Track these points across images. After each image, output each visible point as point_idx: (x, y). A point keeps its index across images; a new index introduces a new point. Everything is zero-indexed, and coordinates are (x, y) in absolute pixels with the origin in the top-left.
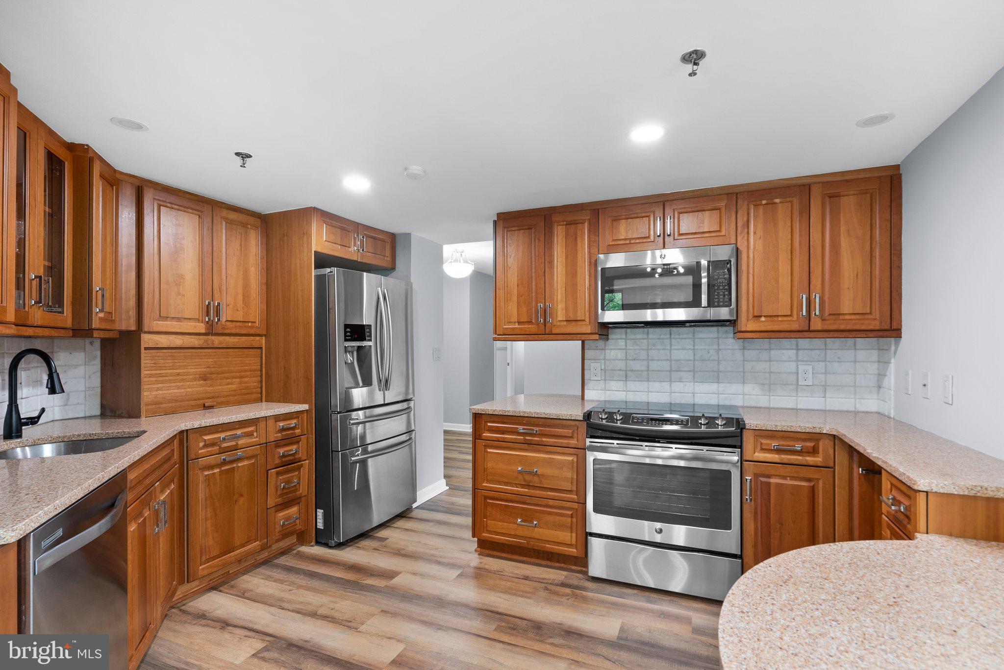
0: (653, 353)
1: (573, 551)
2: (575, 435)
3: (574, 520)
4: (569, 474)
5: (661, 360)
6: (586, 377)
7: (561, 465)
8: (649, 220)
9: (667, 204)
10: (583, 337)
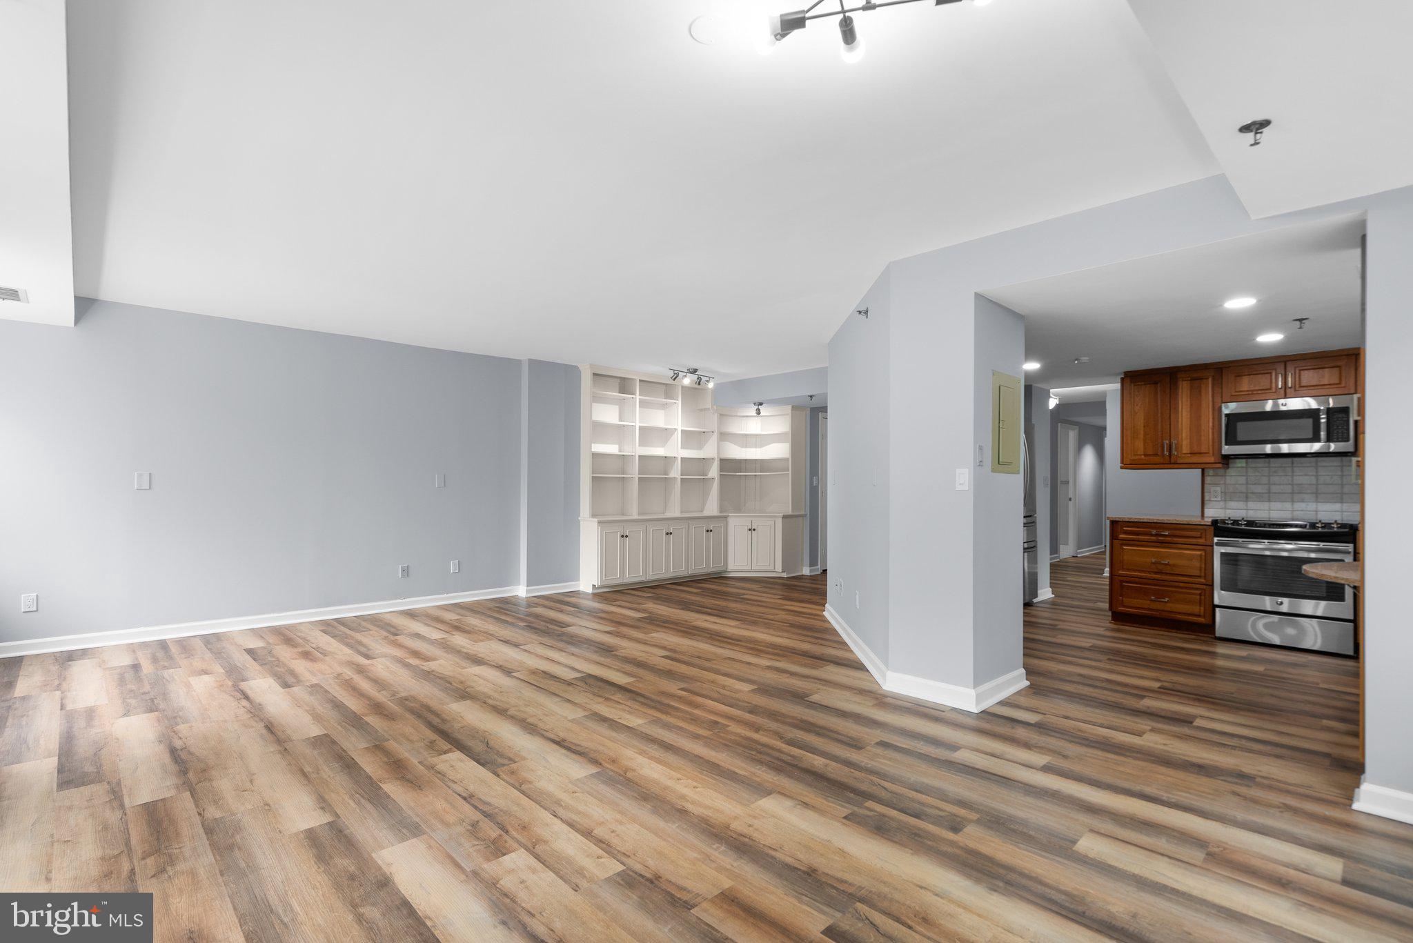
0: (1275, 479)
1: (1201, 620)
2: (1204, 536)
3: (1203, 597)
4: (1197, 564)
5: (1283, 484)
6: (1207, 498)
7: (1191, 558)
8: (1271, 376)
9: (1288, 365)
10: (1203, 466)
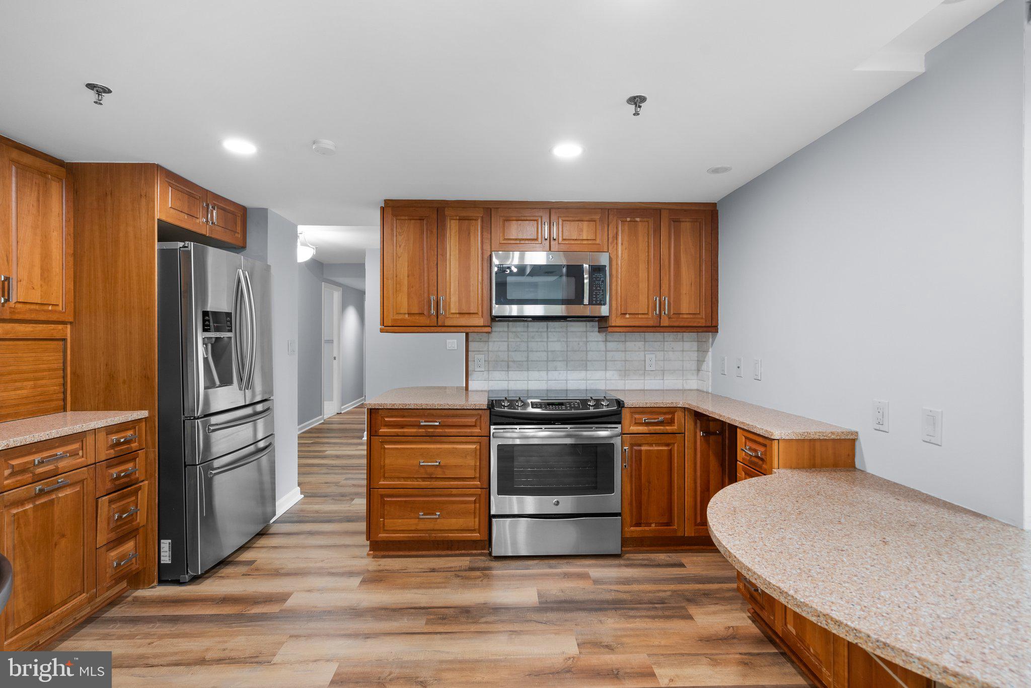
0: (533, 345)
1: (476, 535)
2: (478, 423)
3: (477, 505)
4: (472, 463)
5: (539, 351)
6: (470, 369)
7: (465, 454)
8: (537, 224)
9: (553, 212)
10: (468, 330)
